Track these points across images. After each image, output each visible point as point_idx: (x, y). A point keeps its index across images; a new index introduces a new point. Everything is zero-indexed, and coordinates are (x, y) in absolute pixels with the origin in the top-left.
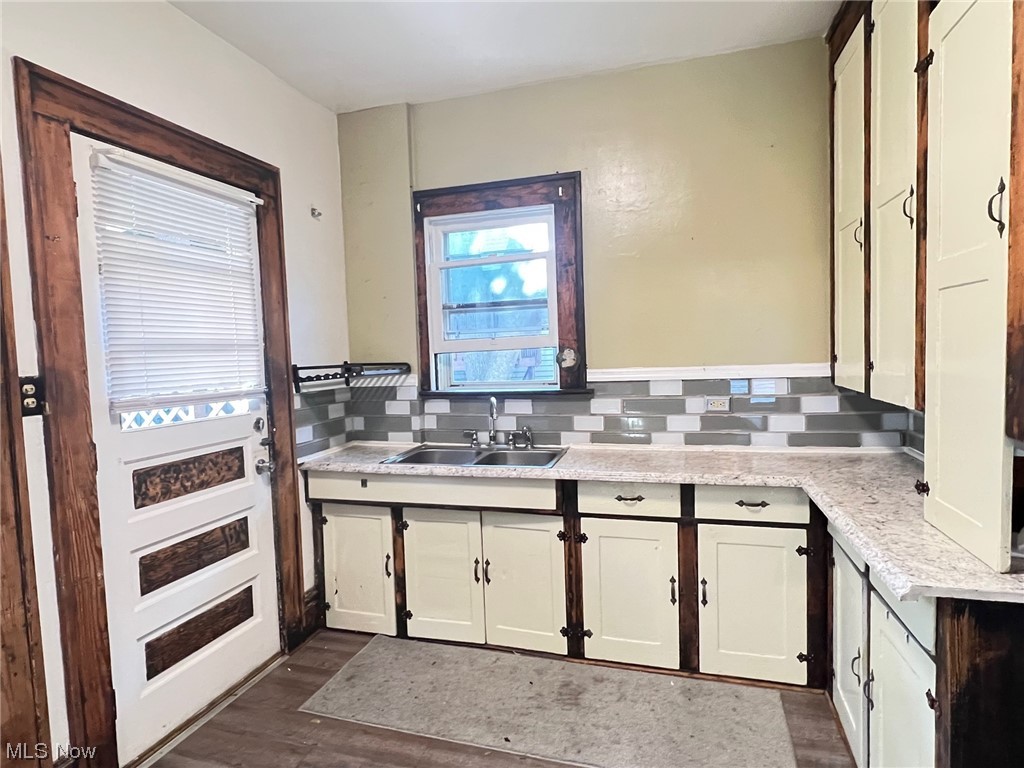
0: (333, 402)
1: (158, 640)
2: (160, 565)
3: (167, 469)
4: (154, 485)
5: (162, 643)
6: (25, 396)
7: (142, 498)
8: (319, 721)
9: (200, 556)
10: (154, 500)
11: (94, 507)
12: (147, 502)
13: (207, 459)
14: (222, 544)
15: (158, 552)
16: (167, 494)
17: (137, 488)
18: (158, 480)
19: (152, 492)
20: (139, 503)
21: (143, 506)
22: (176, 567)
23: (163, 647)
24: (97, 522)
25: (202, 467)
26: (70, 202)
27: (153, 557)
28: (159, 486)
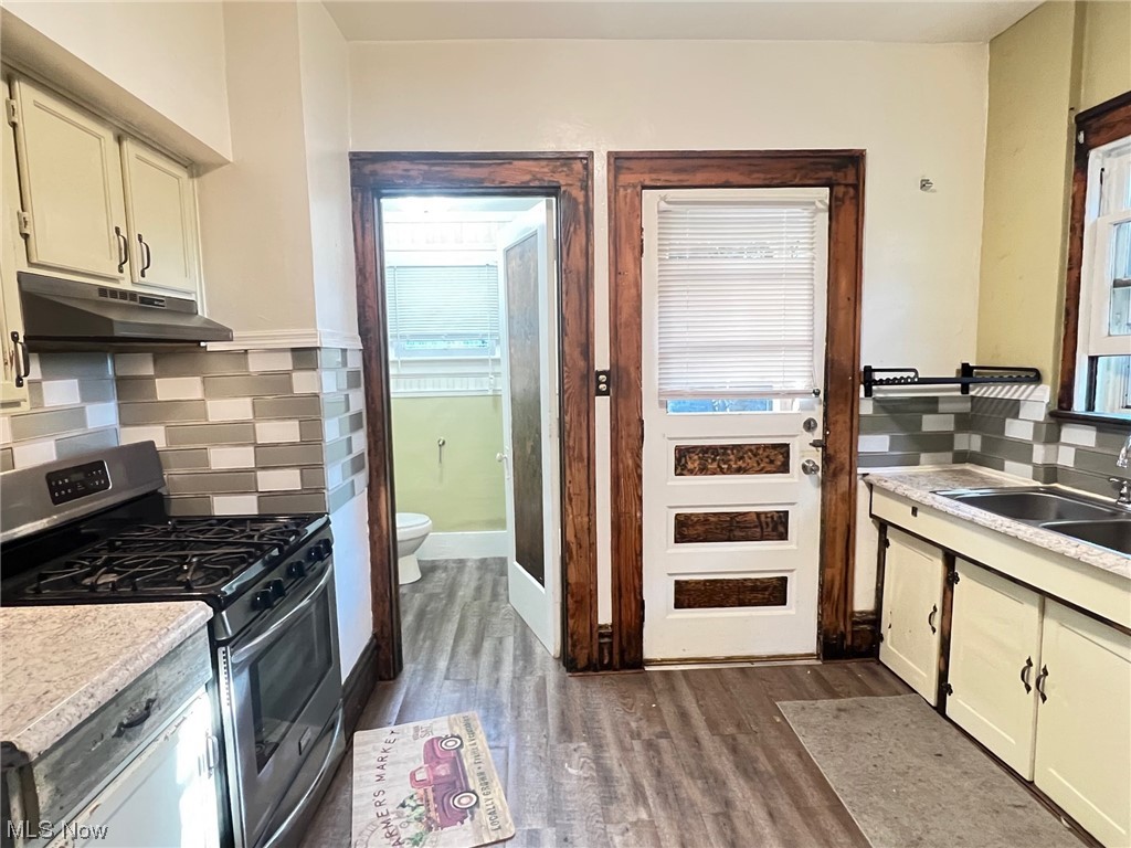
0: (935, 411)
1: (687, 582)
2: (693, 526)
3: (705, 450)
4: (692, 460)
5: (689, 587)
6: (599, 383)
7: (681, 468)
8: (778, 720)
9: (731, 530)
10: (691, 472)
11: (638, 466)
12: (685, 472)
13: (746, 448)
14: (756, 527)
15: (692, 514)
16: (703, 470)
17: (678, 460)
18: (696, 457)
19: (690, 466)
20: (678, 472)
21: (681, 474)
22: (706, 531)
23: (688, 590)
24: (640, 477)
25: (741, 454)
26: (637, 243)
27: (688, 516)
28: (698, 462)
